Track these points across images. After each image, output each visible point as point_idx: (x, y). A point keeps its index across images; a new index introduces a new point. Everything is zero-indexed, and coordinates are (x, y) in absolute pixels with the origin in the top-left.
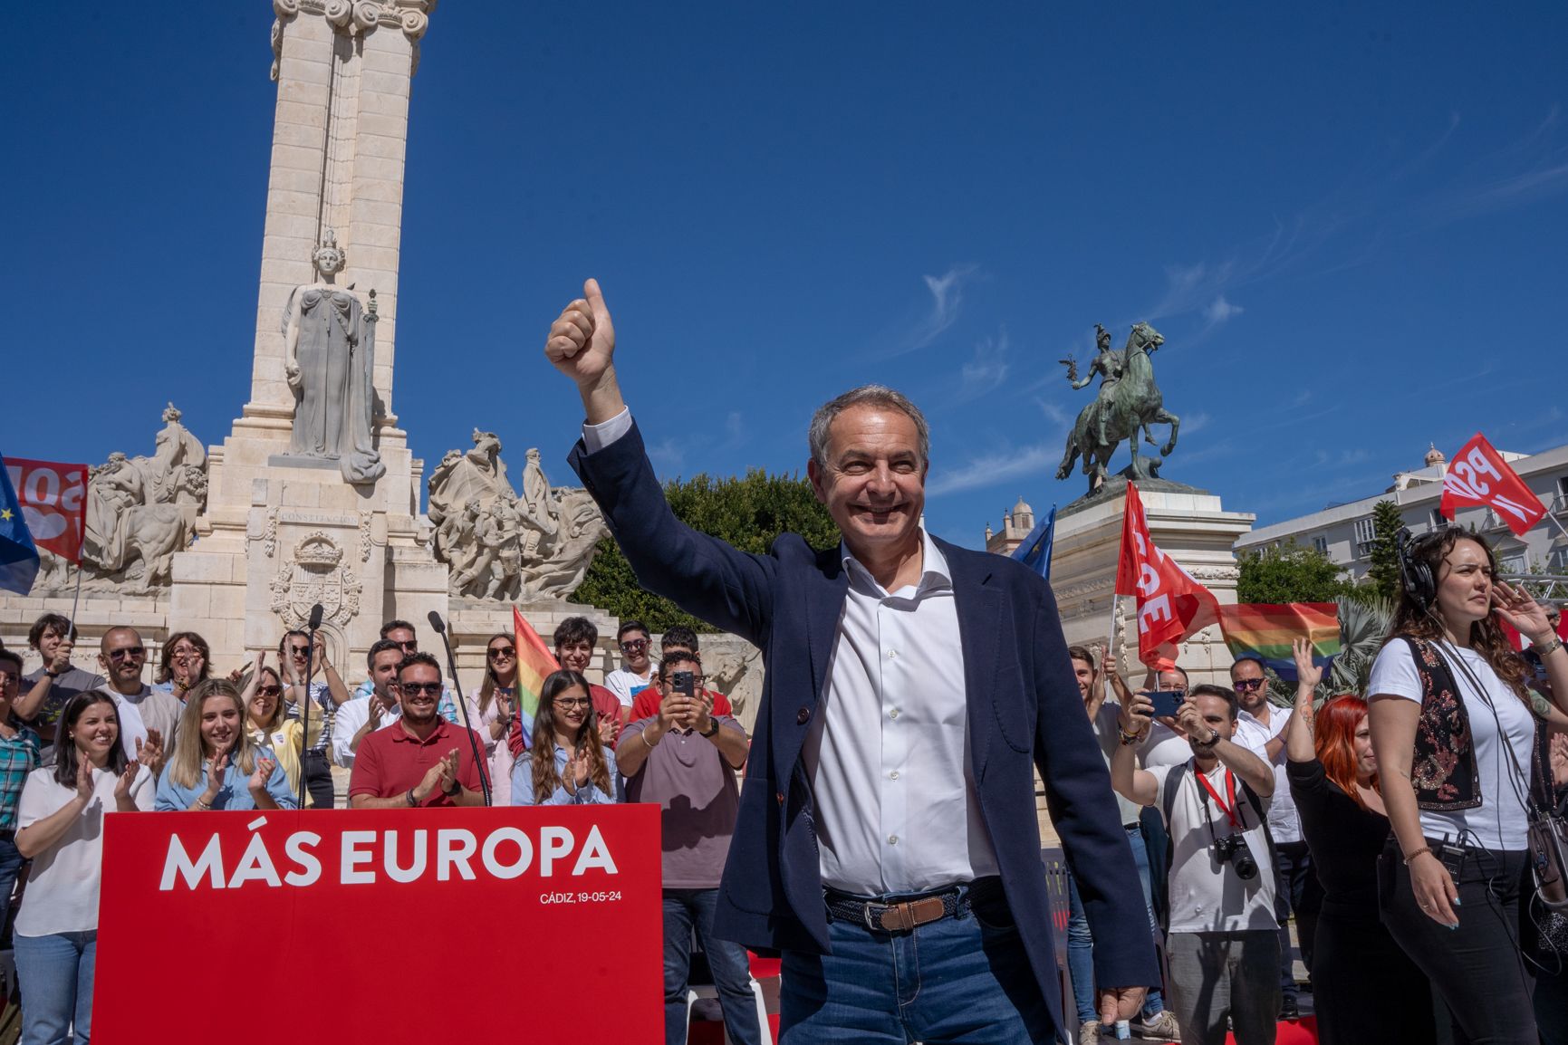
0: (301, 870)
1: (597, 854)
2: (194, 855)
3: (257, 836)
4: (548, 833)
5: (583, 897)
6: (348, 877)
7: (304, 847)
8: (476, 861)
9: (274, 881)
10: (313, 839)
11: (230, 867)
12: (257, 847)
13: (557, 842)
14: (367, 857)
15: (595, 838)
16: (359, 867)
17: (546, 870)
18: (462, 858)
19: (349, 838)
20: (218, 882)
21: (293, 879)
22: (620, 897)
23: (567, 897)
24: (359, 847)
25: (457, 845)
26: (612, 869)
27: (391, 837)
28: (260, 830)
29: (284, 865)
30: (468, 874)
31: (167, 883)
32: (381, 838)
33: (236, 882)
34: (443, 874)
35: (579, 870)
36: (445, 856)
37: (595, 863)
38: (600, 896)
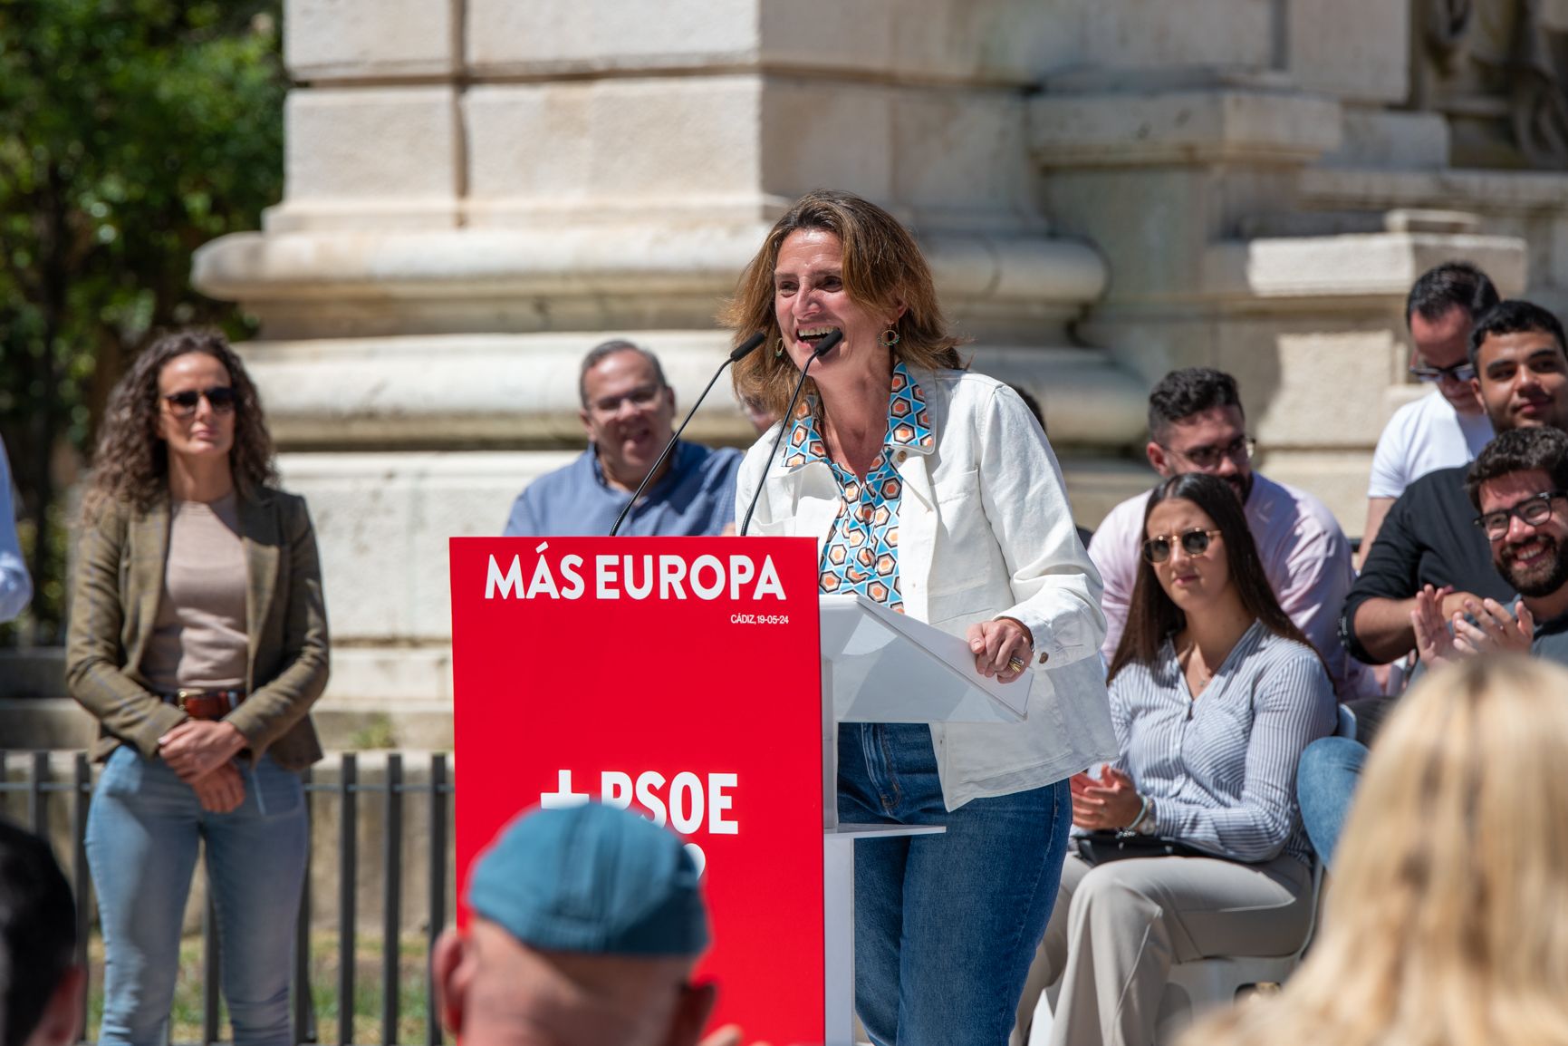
0: (571, 586)
1: (771, 584)
2: (505, 571)
3: (542, 557)
4: (736, 560)
5: (761, 619)
6: (603, 593)
7: (573, 567)
8: (686, 583)
9: (555, 595)
10: (578, 561)
11: (527, 581)
12: (542, 568)
13: (742, 569)
14: (613, 577)
15: (769, 567)
16: (609, 585)
17: (735, 595)
18: (676, 579)
19: (602, 561)
20: (520, 594)
21: (567, 593)
22: (787, 622)
23: (750, 618)
24: (608, 568)
25: (673, 569)
26: (781, 596)
27: (629, 560)
28: (544, 552)
29: (561, 582)
30: (681, 595)
31: (489, 594)
32: (621, 561)
33: (531, 595)
34: (664, 595)
35: (758, 596)
36: (665, 578)
37: (769, 589)
38: (773, 620)
